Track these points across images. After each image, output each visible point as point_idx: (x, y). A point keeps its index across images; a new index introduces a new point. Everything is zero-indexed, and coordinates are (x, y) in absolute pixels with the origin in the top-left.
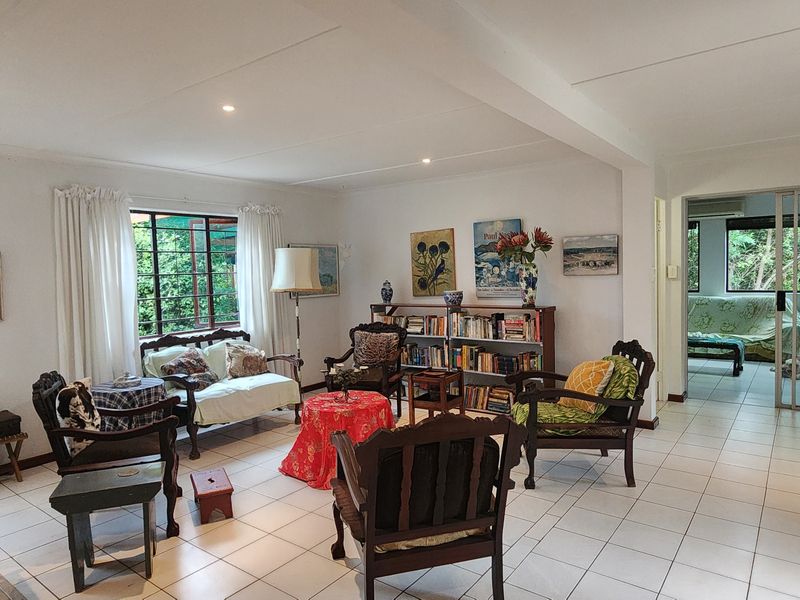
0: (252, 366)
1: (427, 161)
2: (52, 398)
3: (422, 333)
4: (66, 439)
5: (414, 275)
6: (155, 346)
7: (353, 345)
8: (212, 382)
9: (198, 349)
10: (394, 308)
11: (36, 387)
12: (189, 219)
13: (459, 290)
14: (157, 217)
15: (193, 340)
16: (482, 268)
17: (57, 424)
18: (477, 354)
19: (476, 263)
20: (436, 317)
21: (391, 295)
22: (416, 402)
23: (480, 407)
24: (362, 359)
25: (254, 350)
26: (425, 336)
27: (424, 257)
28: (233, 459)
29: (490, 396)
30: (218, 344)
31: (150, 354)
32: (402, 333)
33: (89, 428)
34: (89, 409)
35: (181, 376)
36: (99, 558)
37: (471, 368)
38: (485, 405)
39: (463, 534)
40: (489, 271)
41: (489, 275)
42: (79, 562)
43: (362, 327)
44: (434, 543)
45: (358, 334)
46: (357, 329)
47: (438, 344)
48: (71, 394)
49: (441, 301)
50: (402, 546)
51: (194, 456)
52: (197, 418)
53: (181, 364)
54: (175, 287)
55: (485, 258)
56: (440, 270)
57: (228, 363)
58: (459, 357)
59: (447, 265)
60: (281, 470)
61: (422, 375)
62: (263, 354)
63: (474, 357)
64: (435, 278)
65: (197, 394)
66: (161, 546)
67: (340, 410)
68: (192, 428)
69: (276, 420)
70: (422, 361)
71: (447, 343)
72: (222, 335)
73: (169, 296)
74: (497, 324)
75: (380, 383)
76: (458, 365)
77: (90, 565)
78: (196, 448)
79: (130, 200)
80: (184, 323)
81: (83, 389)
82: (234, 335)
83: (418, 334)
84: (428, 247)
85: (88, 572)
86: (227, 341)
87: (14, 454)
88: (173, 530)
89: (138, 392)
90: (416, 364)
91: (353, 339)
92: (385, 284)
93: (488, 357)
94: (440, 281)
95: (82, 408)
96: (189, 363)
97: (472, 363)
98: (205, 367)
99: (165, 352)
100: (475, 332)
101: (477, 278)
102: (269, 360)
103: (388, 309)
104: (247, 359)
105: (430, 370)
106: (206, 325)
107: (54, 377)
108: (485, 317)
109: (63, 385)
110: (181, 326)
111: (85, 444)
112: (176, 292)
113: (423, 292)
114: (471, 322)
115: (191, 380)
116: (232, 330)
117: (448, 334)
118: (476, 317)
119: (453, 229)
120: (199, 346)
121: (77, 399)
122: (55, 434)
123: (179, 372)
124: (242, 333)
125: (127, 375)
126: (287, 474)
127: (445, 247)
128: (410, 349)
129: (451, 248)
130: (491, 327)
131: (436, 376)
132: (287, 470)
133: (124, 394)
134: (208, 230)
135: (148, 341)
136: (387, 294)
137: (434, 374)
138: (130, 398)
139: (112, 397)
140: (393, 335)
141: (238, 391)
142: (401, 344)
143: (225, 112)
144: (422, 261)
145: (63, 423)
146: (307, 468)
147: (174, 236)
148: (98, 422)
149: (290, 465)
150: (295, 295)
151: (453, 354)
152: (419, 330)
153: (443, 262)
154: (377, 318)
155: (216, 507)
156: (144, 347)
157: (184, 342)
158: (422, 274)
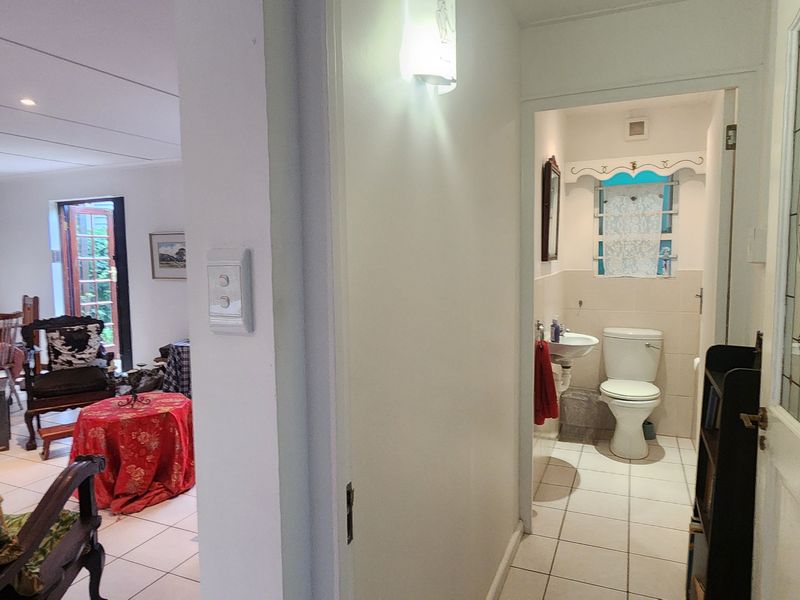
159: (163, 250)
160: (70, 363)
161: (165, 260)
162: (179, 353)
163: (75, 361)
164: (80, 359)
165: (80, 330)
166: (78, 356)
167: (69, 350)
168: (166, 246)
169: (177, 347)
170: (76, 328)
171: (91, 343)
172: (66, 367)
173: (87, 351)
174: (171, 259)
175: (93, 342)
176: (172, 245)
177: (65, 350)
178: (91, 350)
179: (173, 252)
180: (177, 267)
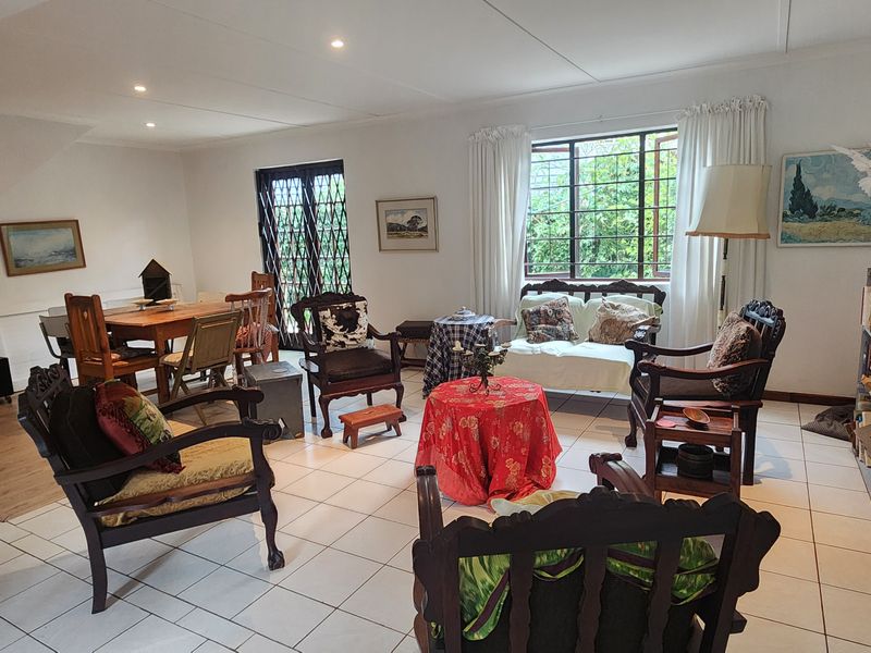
0: (610, 332)
6: (540, 289)
53: (537, 312)
72: (623, 289)
82: (640, 290)
96: (546, 311)
104: (609, 322)
120: (588, 297)
124: (652, 291)
135: (533, 283)
156: (529, 289)
157: (571, 290)
159: (391, 219)
160: (342, 344)
161: (394, 229)
162: (448, 333)
163: (348, 342)
164: (352, 340)
165: (348, 308)
166: (350, 337)
167: (341, 330)
168: (395, 214)
169: (445, 326)
170: (344, 306)
171: (361, 321)
172: (339, 348)
173: (358, 331)
174: (402, 228)
175: (363, 321)
176: (403, 212)
177: (337, 330)
178: (362, 330)
179: (404, 220)
180: (408, 237)
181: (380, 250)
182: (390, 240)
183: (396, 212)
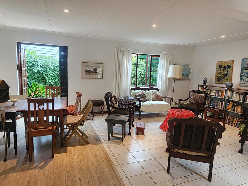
0: (158, 98)
1: (223, 37)
2: (109, 97)
3: (215, 96)
4: (110, 107)
5: (216, 76)
6: (134, 89)
7: (189, 96)
8: (147, 101)
9: (145, 92)
10: (207, 86)
11: (105, 94)
12: (147, 56)
13: (232, 82)
14: (138, 55)
15: (144, 89)
16: (243, 75)
17: (109, 104)
18: (235, 106)
19: (241, 73)
20: (221, 91)
21: (206, 82)
22: (207, 117)
23: (234, 124)
24: (191, 101)
25: (159, 94)
26: (216, 97)
27: (221, 70)
28: (149, 122)
29: (238, 121)
30: (150, 91)
31: (133, 91)
32: (207, 95)
33: (115, 106)
34: (116, 101)
35: (138, 98)
36: (114, 135)
37: (232, 110)
38: (236, 124)
39: (200, 154)
40: (246, 77)
41: (246, 78)
42: (109, 135)
43: (193, 91)
44: (190, 154)
45: (191, 93)
46: (192, 91)
47: (221, 100)
48: (112, 97)
49: (224, 86)
50: (180, 151)
51: (140, 119)
52: (141, 109)
53: (140, 95)
54: (143, 74)
55: (245, 72)
56: (226, 75)
57: (152, 97)
58: (228, 106)
59: (229, 73)
60: (160, 127)
61: (211, 109)
62: (162, 95)
63: (234, 107)
64: (224, 78)
65: (142, 103)
66: (126, 136)
67: (177, 114)
68: (140, 112)
69: (163, 115)
70: (214, 105)
71: (224, 100)
72: (152, 89)
73: (141, 77)
74: (245, 96)
75: (195, 109)
76: (227, 108)
77: (112, 136)
78: (140, 117)
79: (132, 51)
80: (144, 84)
81: (115, 97)
82: (155, 89)
83: (214, 96)
84: (223, 67)
85: (111, 137)
86: (152, 90)
87: (102, 110)
88: (130, 134)
89: (128, 100)
90: (212, 106)
91: (190, 95)
92: (205, 78)
93: (240, 108)
94: (225, 79)
95: (114, 101)
96: (142, 95)
97: (233, 109)
98: (146, 96)
99: (136, 91)
100: (235, 98)
101: (240, 79)
102: (163, 97)
103: (205, 87)
104: (157, 96)
105: (214, 108)
106: (148, 85)
107: (110, 93)
108: (240, 93)
109: (112, 95)
110: (143, 85)
111: (114, 109)
112: (143, 76)
113: (219, 82)
114: (234, 94)
115: (141, 99)
116: (154, 87)
117: (225, 97)
118: (237, 93)
119: (233, 61)
120: (145, 91)
121: (113, 99)
122: (108, 106)
123: (139, 97)
124: (157, 89)
125: (126, 95)
126: (161, 129)
127: (229, 67)
128: (210, 101)
129: (232, 67)
130: (242, 97)
131: (215, 110)
132: (161, 128)
133: (125, 100)
134: (151, 59)
135: (133, 88)
136: (205, 82)
137: (215, 109)
138: (126, 101)
139: (122, 100)
140: (203, 95)
141: (153, 104)
142: (206, 98)
143: (153, 27)
144: (220, 71)
145: (110, 103)
146: (166, 128)
147: (144, 60)
148: (117, 105)
149: (162, 126)
150: (174, 79)
151: (226, 104)
152: (214, 95)
153: (228, 72)
154: (200, 89)
155: (141, 131)
156: (132, 89)
157: (141, 89)
158: (219, 76)
159: (87, 68)
161: (87, 72)
168: (89, 67)
174: (90, 72)
176: (91, 67)
179: (91, 69)
180: (93, 74)
181: (82, 78)
182: (86, 75)
183: (89, 66)
